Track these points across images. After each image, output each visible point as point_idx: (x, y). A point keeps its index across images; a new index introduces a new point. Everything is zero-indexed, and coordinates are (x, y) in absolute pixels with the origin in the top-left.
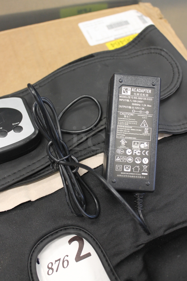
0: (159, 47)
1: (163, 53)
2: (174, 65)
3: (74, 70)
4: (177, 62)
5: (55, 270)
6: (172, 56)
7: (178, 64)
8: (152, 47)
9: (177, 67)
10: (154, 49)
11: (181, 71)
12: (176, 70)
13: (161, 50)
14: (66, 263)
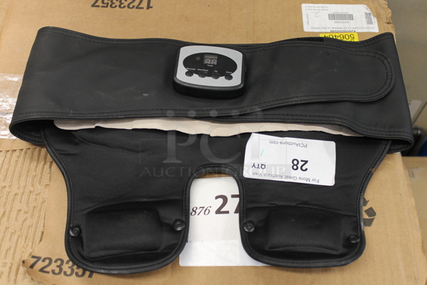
0: (385, 55)
1: (385, 61)
2: (390, 77)
3: (298, 46)
4: (393, 74)
5: (197, 213)
6: (392, 67)
7: (394, 77)
8: (380, 52)
9: (391, 79)
10: (380, 55)
11: (393, 83)
12: (389, 81)
13: (385, 58)
14: (207, 212)
